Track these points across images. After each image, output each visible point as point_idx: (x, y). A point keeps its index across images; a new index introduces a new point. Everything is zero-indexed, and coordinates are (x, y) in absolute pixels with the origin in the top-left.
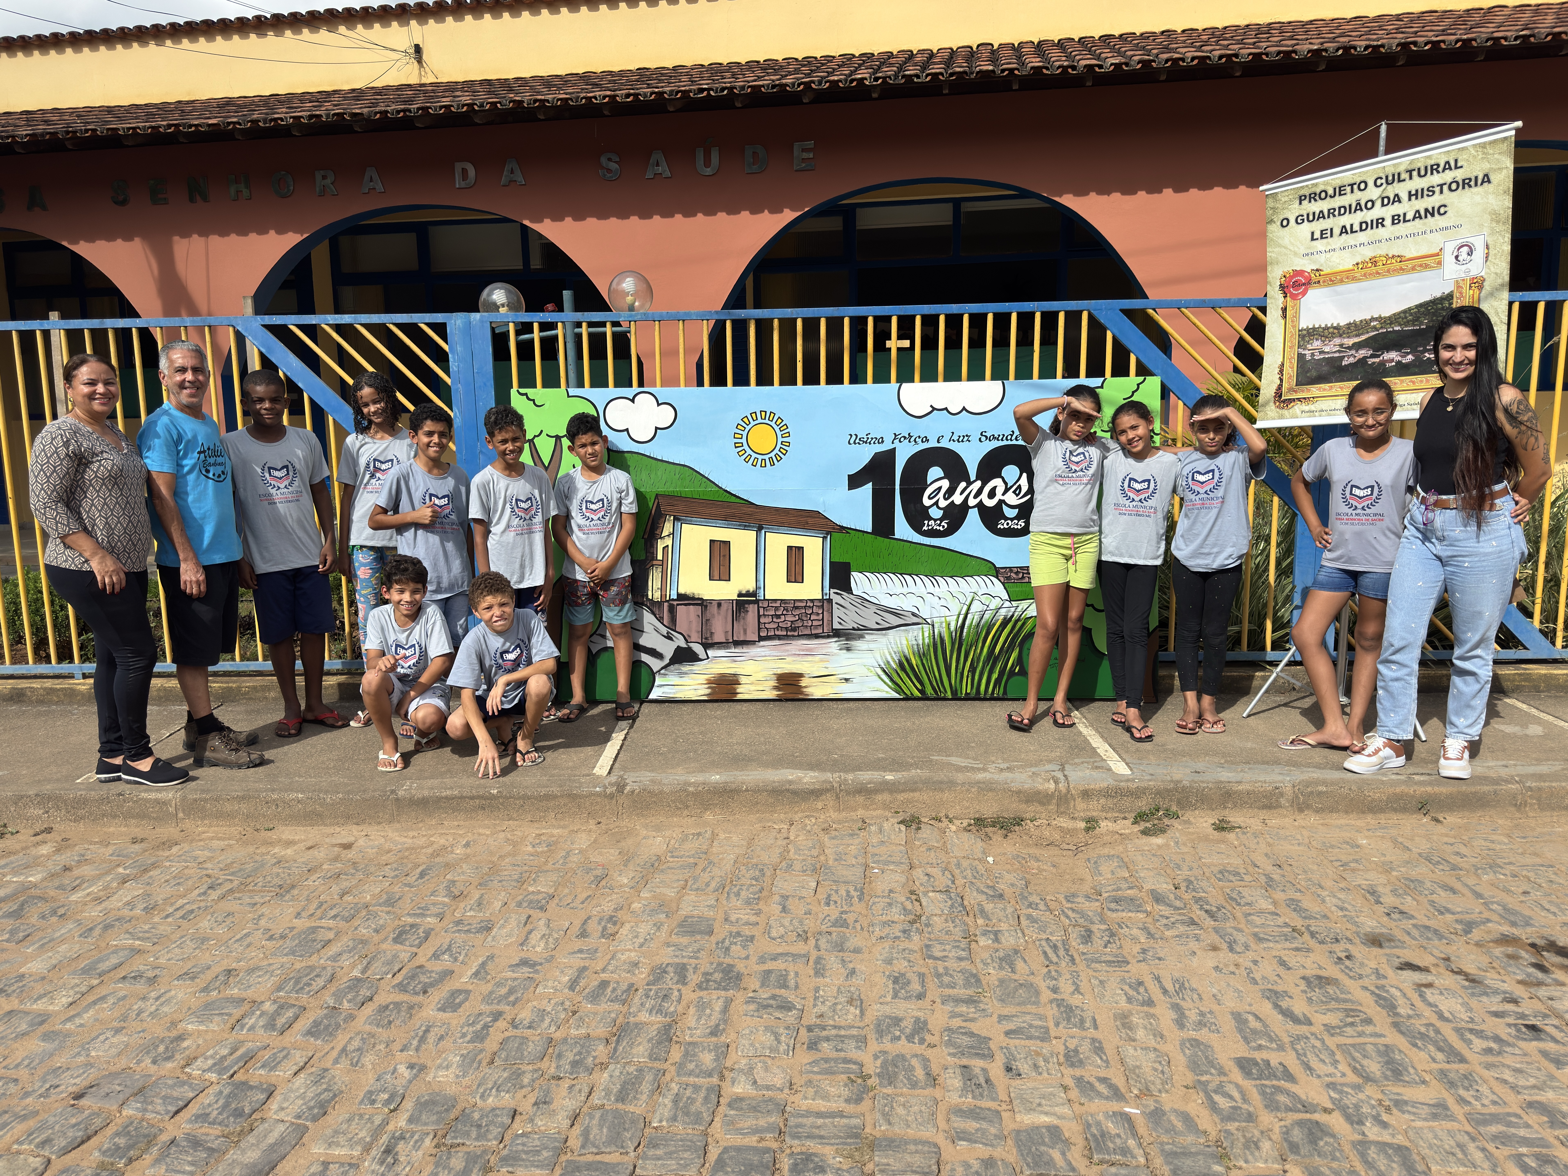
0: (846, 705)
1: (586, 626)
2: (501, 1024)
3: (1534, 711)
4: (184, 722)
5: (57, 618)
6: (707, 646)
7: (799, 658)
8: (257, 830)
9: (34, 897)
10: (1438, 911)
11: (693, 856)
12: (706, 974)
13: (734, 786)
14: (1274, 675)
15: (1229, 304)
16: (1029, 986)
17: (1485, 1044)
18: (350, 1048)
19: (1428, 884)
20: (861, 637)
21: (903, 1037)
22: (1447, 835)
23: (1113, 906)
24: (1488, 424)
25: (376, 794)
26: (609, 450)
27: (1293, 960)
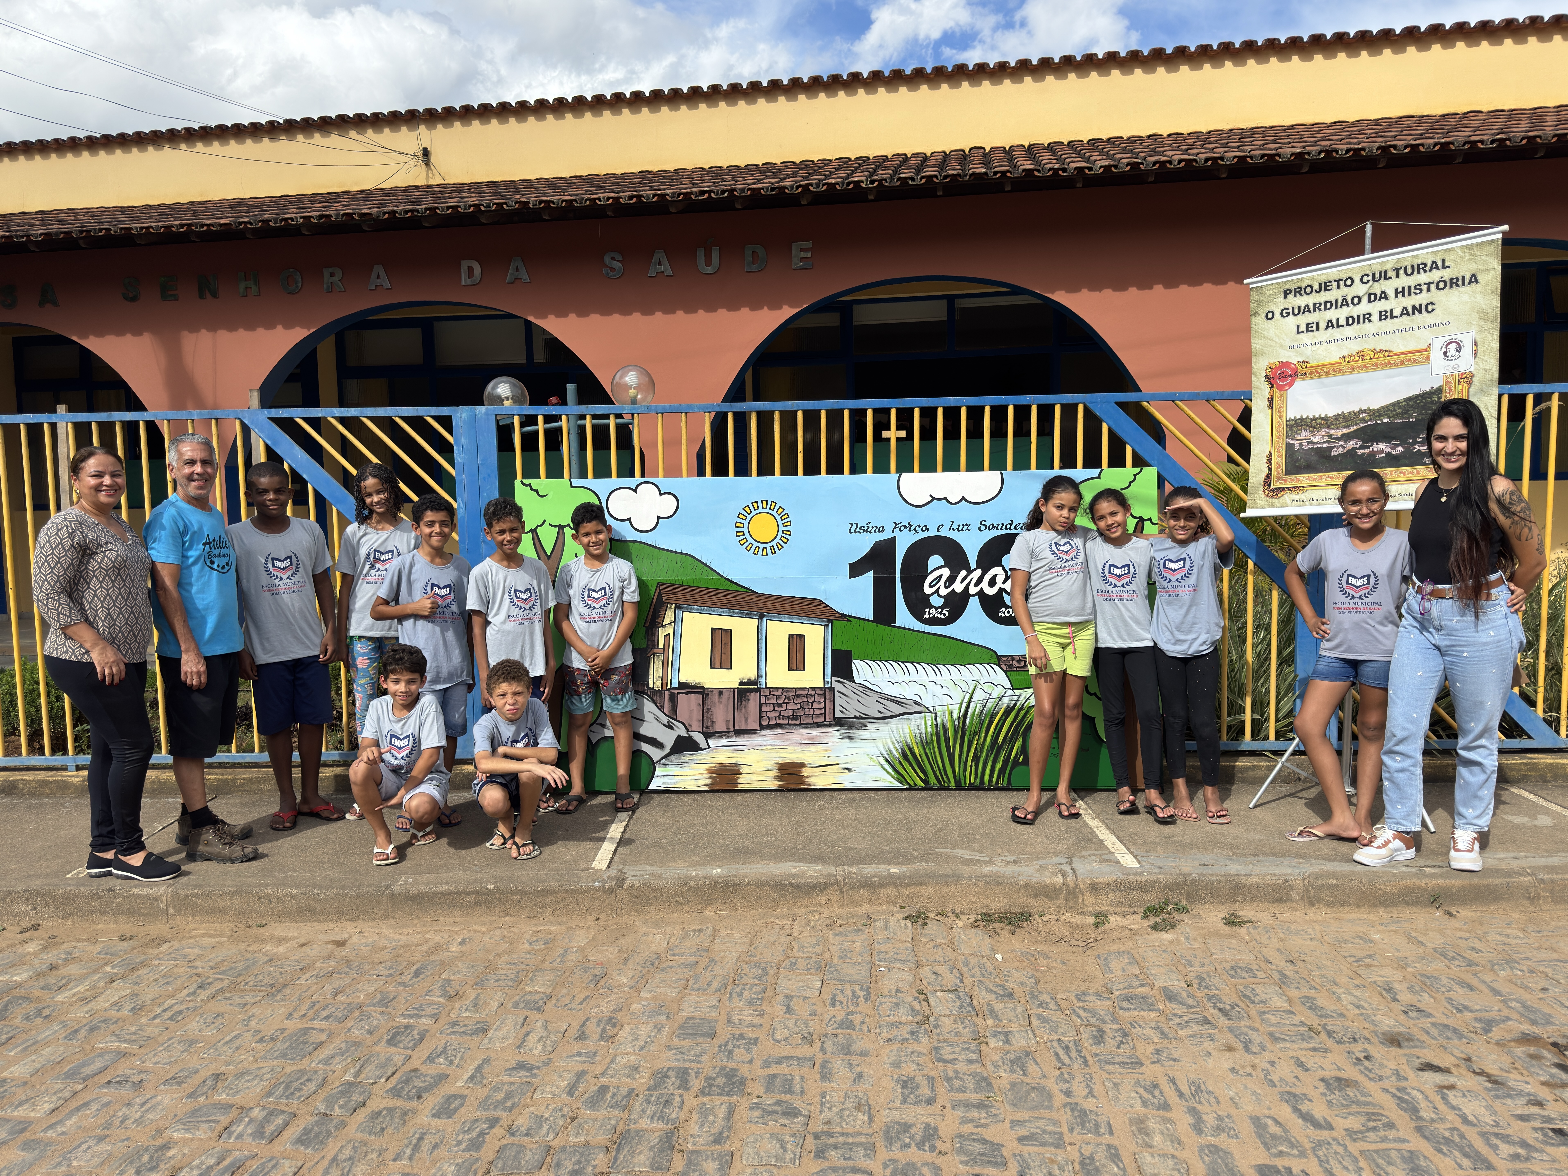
0: (849, 795)
1: (586, 715)
2: (498, 1131)
3: (1541, 801)
4: (177, 814)
5: (52, 709)
6: (708, 735)
7: (800, 748)
8: (249, 927)
9: (19, 998)
10: (1457, 1009)
11: (694, 954)
12: (708, 1079)
13: (735, 880)
14: (1279, 765)
15: (1222, 397)
16: (1041, 1089)
17: (1512, 1150)
18: (341, 1157)
19: (1445, 981)
20: (863, 726)
21: (913, 1145)
22: (1461, 930)
23: (1125, 1004)
24: (1482, 514)
25: (371, 889)
26: (611, 539)
27: (1311, 1061)
